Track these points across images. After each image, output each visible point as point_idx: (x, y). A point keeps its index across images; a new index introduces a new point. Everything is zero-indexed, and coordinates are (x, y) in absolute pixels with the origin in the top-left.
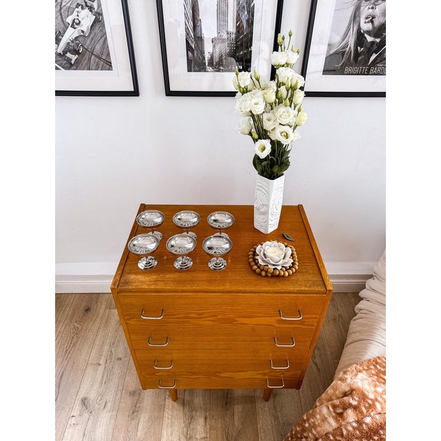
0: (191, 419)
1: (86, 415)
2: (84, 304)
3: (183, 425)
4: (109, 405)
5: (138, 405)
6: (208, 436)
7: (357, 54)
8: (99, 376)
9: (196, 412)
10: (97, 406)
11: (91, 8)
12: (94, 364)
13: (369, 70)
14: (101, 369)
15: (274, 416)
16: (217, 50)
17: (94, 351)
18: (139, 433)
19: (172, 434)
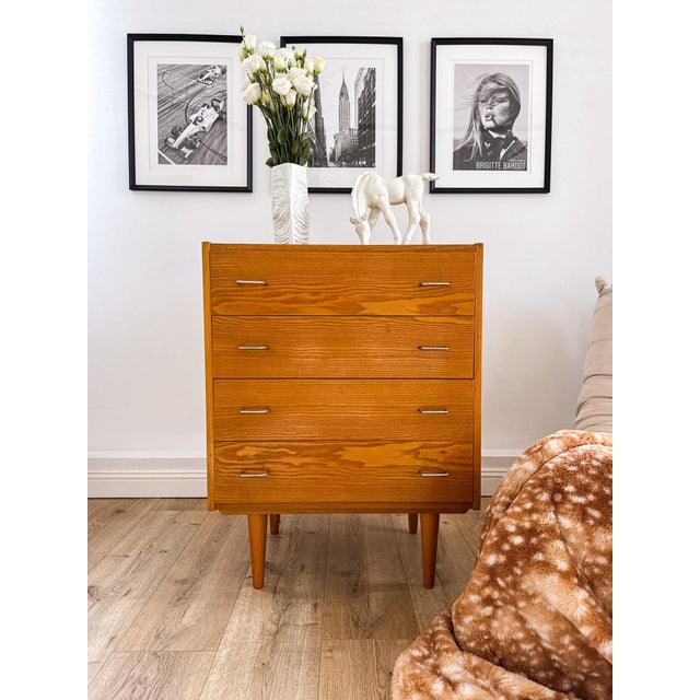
0: (287, 606)
3: (271, 612)
4: (134, 593)
6: (320, 622)
7: (485, 150)
8: (123, 566)
9: (297, 599)
10: (111, 594)
11: (216, 108)
12: (118, 556)
13: (502, 164)
16: (339, 145)
17: (121, 545)
18: (185, 620)
19: (249, 621)
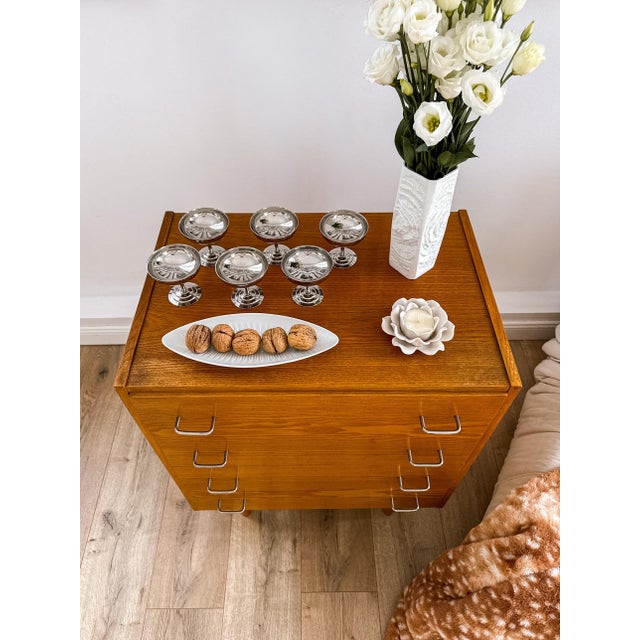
0: (272, 544)
1: (112, 539)
2: (96, 364)
3: (260, 552)
4: (146, 523)
5: (190, 523)
6: (299, 568)
8: (128, 478)
9: (280, 532)
10: (127, 525)
12: (120, 460)
14: (130, 467)
15: (399, 537)
17: (118, 439)
18: (193, 564)
19: (243, 566)
